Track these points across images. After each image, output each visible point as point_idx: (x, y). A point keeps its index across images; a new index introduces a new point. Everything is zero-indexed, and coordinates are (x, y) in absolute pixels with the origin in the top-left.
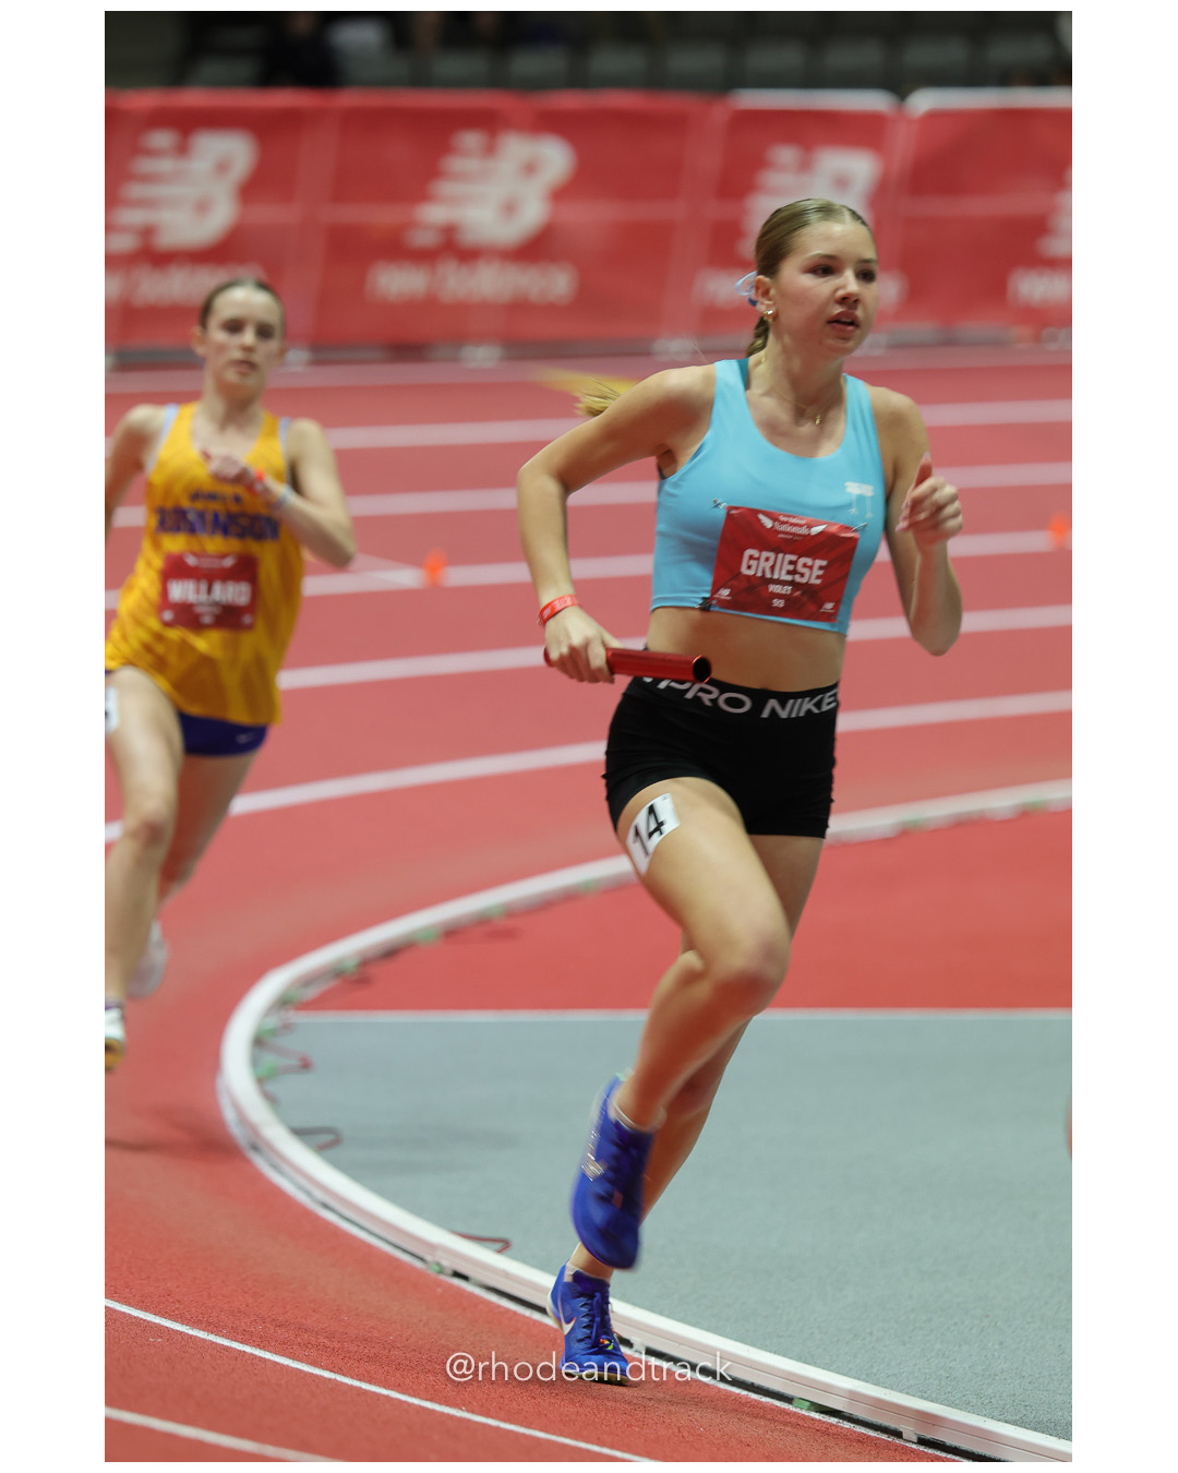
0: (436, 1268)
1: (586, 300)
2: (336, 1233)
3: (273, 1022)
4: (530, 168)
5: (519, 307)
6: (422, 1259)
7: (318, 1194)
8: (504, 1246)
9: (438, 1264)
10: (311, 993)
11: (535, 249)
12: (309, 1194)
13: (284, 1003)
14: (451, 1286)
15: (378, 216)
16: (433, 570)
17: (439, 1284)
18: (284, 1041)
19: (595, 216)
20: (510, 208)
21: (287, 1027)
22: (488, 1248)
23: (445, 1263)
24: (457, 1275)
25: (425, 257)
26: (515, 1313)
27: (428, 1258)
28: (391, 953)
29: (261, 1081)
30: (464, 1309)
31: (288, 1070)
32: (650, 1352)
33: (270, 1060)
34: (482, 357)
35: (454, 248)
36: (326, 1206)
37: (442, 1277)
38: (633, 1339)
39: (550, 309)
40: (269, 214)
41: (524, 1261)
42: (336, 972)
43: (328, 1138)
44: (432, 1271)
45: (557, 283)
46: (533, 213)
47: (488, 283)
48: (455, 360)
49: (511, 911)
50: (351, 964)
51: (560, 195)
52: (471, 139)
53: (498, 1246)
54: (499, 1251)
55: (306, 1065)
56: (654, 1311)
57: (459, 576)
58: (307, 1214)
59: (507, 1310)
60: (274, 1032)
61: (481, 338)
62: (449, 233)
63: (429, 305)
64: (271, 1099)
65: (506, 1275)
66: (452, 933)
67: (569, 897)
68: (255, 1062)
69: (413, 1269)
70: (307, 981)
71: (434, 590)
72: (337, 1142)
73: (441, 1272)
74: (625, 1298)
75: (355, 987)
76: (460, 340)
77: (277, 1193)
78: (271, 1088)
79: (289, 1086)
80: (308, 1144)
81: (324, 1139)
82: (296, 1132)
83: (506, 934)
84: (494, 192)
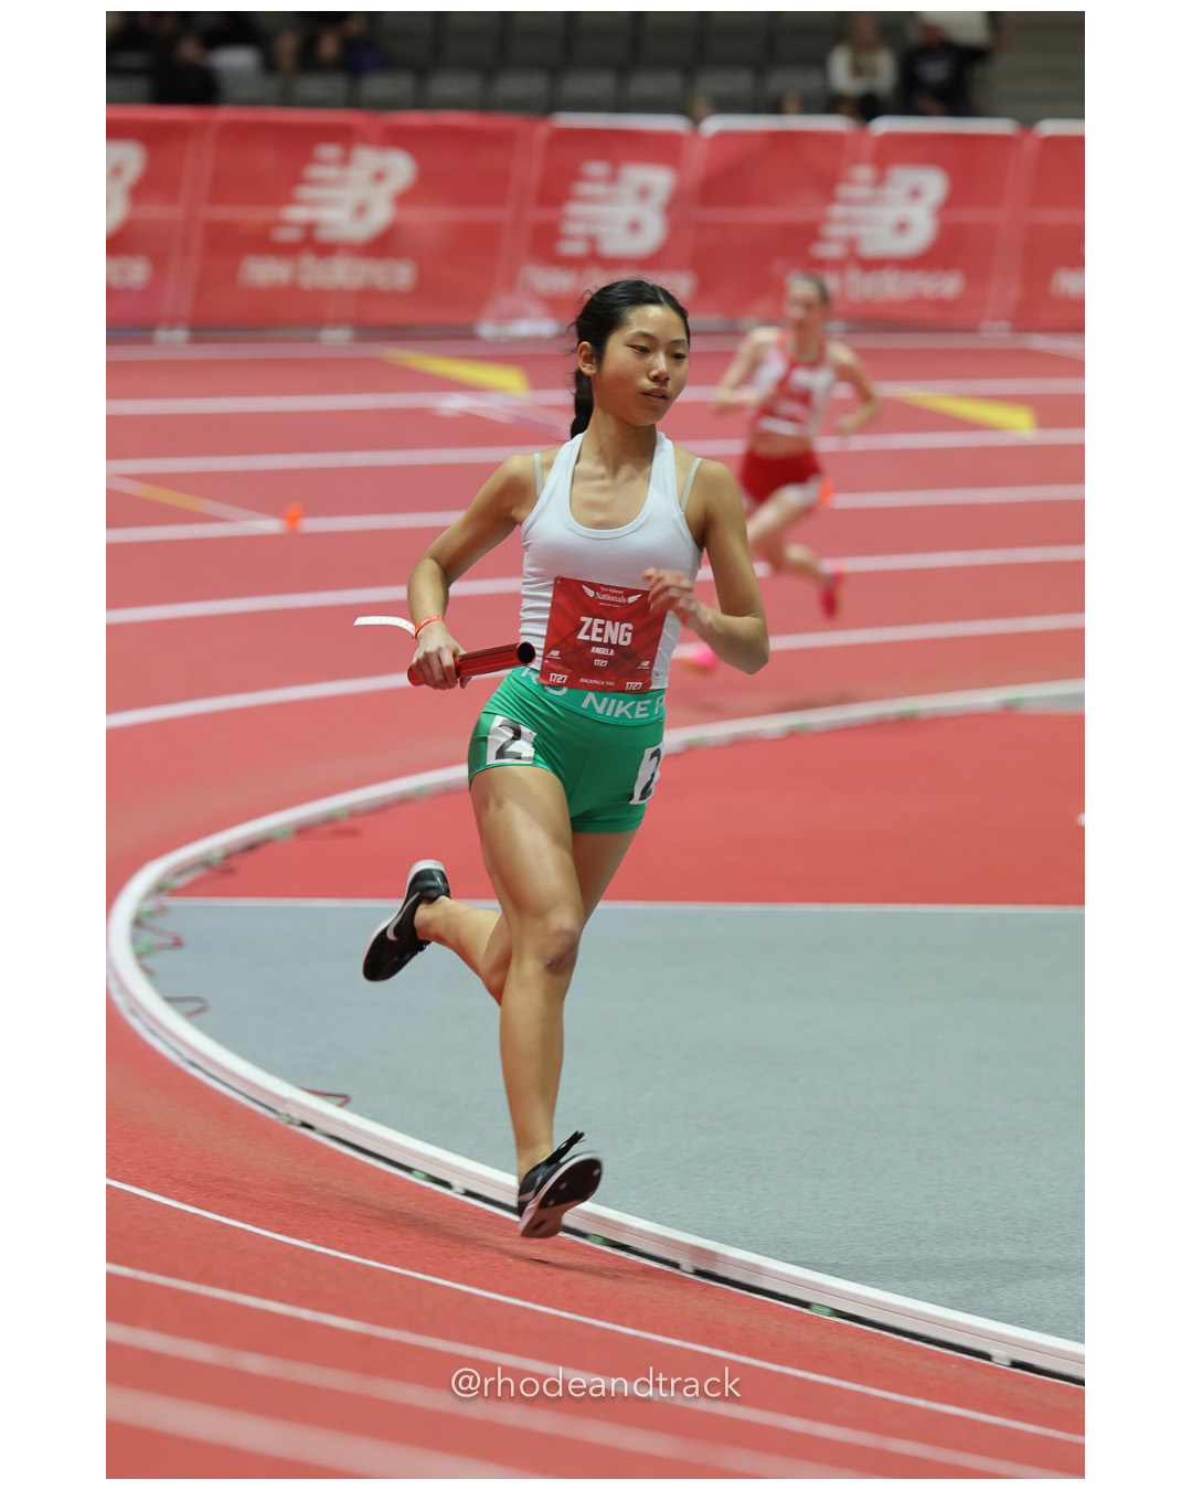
0: (288, 1119)
1: (425, 288)
3: (150, 906)
4: (379, 177)
5: (368, 294)
6: (274, 1111)
7: (188, 1054)
8: (344, 1100)
9: (288, 1115)
10: (182, 881)
11: (381, 246)
12: (179, 1053)
13: (159, 889)
14: (299, 1135)
15: (248, 215)
16: (293, 520)
17: (289, 1132)
18: (159, 922)
19: (434, 218)
20: (361, 210)
21: (163, 910)
22: (331, 1102)
23: (294, 1115)
24: (304, 1125)
25: (288, 251)
26: (353, 1158)
27: (280, 1110)
28: (252, 847)
29: (139, 956)
30: (310, 1155)
31: (162, 947)
32: (468, 1193)
33: (147, 938)
34: (336, 337)
35: (313, 244)
36: (194, 1065)
37: (291, 1127)
38: (453, 1181)
39: (394, 296)
40: (156, 212)
41: (362, 1114)
42: (205, 863)
43: (195, 1006)
44: (283, 1121)
45: (401, 275)
46: (381, 214)
47: (342, 273)
48: (313, 340)
49: (354, 813)
50: (218, 855)
51: (403, 199)
52: (329, 151)
53: (340, 1100)
54: (341, 1105)
55: (178, 943)
56: (471, 1158)
57: (312, 525)
58: (178, 1071)
59: (347, 1156)
60: (152, 914)
61: (336, 323)
62: (310, 228)
63: (292, 291)
64: (148, 972)
65: (346, 1126)
66: (304, 831)
67: (404, 800)
68: (134, 940)
69: (267, 1120)
70: (180, 871)
71: (293, 537)
72: (203, 1009)
73: (290, 1123)
74: (447, 1147)
75: (221, 876)
76: (318, 322)
77: (151, 1052)
78: (148, 962)
79: (164, 961)
80: (179, 1011)
81: (193, 1007)
82: (169, 1000)
83: (350, 833)
84: (350, 196)
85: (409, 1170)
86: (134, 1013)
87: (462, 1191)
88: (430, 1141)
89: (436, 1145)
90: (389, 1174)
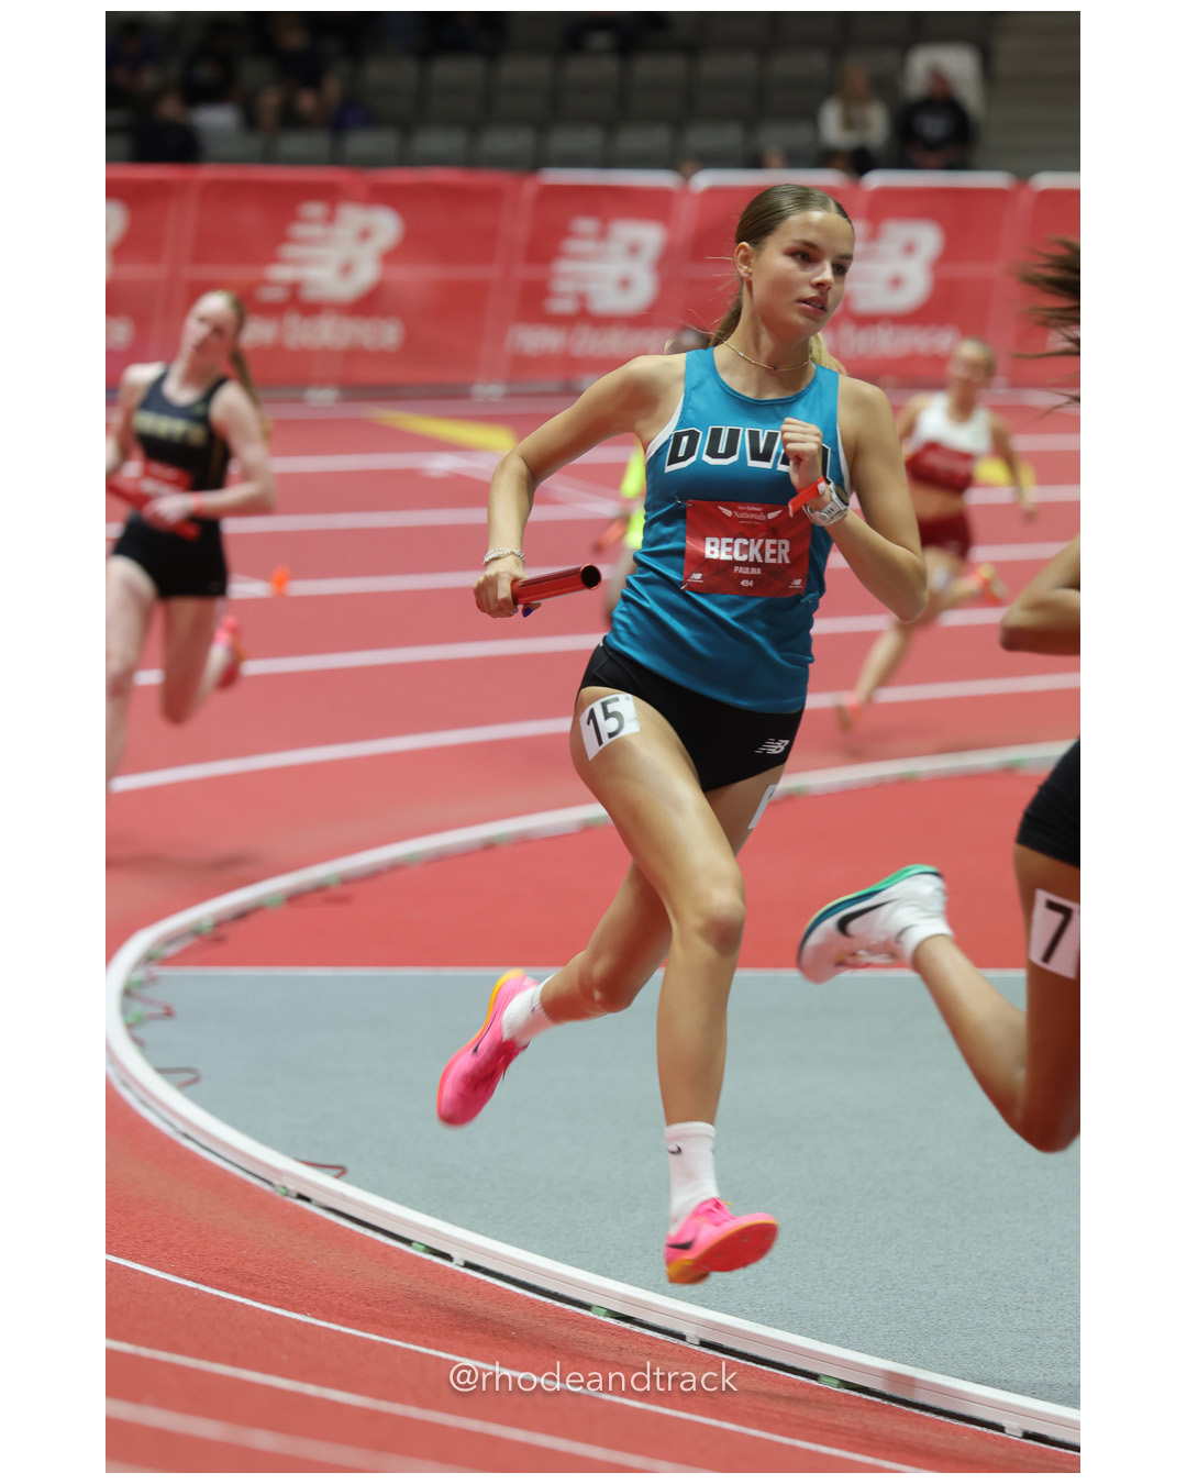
0: (283, 1191)
1: (412, 346)
2: (197, 1160)
3: (140, 975)
4: (365, 235)
5: (355, 354)
6: (270, 1183)
7: (181, 1126)
8: (340, 1171)
9: (284, 1187)
10: (172, 950)
11: (367, 305)
12: (172, 1125)
13: (149, 959)
14: (296, 1207)
15: (232, 275)
16: (280, 583)
17: (285, 1205)
18: (148, 992)
19: (419, 276)
20: (347, 269)
21: (153, 980)
22: (327, 1173)
23: (290, 1187)
24: (301, 1197)
25: (273, 310)
26: (351, 1230)
27: (276, 1182)
28: (242, 915)
29: (130, 1027)
30: (307, 1227)
31: (153, 1017)
32: (468, 1265)
33: (138, 1008)
34: (322, 398)
35: (298, 303)
36: (186, 1136)
37: (288, 1199)
38: (453, 1254)
39: (382, 355)
40: (139, 272)
41: (359, 1185)
42: (195, 932)
43: (188, 1076)
44: (279, 1193)
45: (387, 334)
46: (367, 273)
47: (328, 333)
48: (300, 401)
49: (347, 880)
50: (208, 923)
51: (389, 257)
52: (314, 209)
53: (336, 1172)
54: (337, 1177)
55: (169, 1013)
56: (470, 1229)
57: (300, 588)
58: (171, 1143)
59: (345, 1228)
60: (141, 984)
61: (322, 383)
62: (295, 287)
63: (277, 351)
64: (139, 1042)
65: (344, 1197)
66: (295, 898)
67: (396, 867)
68: (124, 1010)
69: (264, 1192)
70: (169, 940)
71: (280, 600)
72: (196, 1080)
73: (286, 1195)
74: (446, 1218)
75: (211, 945)
76: (304, 383)
77: (144, 1124)
78: (138, 1032)
79: (154, 1031)
80: (170, 1081)
81: (186, 1078)
82: (161, 1071)
83: (344, 900)
84: (334, 254)
85: (408, 1242)
86: (125, 1084)
87: (462, 1264)
88: (428, 1213)
89: (435, 1216)
90: (387, 1246)
